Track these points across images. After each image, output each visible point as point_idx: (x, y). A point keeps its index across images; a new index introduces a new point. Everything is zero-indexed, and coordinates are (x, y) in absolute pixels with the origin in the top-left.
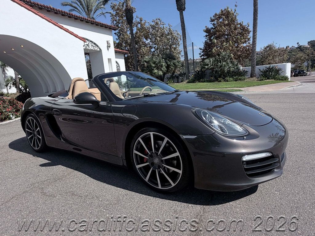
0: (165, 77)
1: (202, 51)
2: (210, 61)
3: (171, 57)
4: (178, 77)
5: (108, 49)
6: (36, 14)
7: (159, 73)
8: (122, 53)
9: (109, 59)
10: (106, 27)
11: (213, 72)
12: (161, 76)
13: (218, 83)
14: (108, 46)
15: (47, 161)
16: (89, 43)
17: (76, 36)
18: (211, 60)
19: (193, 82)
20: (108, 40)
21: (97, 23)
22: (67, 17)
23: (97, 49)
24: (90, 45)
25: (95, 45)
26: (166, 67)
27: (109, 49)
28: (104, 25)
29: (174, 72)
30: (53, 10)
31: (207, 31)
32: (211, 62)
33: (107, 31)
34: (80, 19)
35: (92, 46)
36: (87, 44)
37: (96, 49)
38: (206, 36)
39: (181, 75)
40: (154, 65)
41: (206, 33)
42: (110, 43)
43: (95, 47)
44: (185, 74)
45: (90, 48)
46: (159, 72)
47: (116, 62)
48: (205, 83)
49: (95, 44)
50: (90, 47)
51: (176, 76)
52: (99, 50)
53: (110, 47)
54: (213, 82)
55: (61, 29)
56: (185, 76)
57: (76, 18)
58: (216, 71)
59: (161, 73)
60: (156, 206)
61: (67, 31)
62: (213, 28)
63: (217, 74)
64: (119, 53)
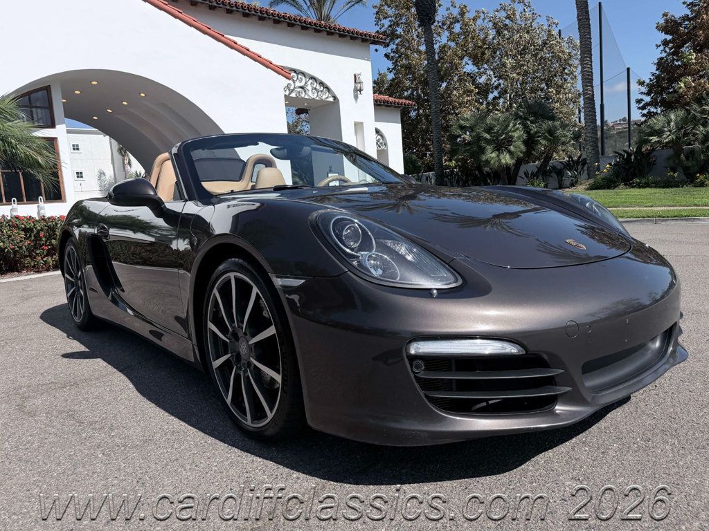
0: (521, 173)
1: (644, 89)
2: (669, 123)
3: (540, 112)
4: (560, 173)
5: (356, 97)
6: (176, 17)
7: (503, 161)
8: (395, 107)
9: (356, 124)
10: (353, 38)
11: (677, 154)
12: (507, 168)
13: (692, 189)
14: (355, 87)
15: (82, 348)
16: (306, 83)
17: (267, 64)
18: (673, 117)
19: (609, 188)
20: (357, 73)
21: (329, 28)
22: (255, 19)
23: (327, 98)
24: (309, 88)
25: (322, 88)
26: (523, 142)
27: (359, 96)
28: (348, 32)
29: (549, 158)
30: (221, 6)
31: (670, 26)
32: (672, 124)
33: (357, 47)
34: (288, 20)
35: (315, 89)
36: (302, 84)
37: (324, 97)
38: (665, 43)
39: (571, 165)
40: (488, 136)
41: (666, 33)
42: (362, 78)
43: (322, 91)
44: (585, 160)
45: (308, 96)
46: (501, 156)
47: (378, 132)
48: (648, 190)
49: (322, 84)
50: (310, 93)
51: (554, 168)
52: (331, 99)
53: (360, 90)
54: (677, 186)
55: (232, 47)
56: (585, 168)
57: (278, 20)
58: (692, 152)
59: (506, 159)
60: (215, 464)
61: (245, 52)
62: (690, 16)
63: (694, 163)
64: (387, 106)
